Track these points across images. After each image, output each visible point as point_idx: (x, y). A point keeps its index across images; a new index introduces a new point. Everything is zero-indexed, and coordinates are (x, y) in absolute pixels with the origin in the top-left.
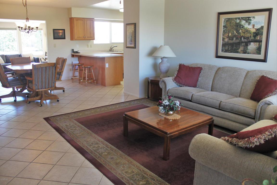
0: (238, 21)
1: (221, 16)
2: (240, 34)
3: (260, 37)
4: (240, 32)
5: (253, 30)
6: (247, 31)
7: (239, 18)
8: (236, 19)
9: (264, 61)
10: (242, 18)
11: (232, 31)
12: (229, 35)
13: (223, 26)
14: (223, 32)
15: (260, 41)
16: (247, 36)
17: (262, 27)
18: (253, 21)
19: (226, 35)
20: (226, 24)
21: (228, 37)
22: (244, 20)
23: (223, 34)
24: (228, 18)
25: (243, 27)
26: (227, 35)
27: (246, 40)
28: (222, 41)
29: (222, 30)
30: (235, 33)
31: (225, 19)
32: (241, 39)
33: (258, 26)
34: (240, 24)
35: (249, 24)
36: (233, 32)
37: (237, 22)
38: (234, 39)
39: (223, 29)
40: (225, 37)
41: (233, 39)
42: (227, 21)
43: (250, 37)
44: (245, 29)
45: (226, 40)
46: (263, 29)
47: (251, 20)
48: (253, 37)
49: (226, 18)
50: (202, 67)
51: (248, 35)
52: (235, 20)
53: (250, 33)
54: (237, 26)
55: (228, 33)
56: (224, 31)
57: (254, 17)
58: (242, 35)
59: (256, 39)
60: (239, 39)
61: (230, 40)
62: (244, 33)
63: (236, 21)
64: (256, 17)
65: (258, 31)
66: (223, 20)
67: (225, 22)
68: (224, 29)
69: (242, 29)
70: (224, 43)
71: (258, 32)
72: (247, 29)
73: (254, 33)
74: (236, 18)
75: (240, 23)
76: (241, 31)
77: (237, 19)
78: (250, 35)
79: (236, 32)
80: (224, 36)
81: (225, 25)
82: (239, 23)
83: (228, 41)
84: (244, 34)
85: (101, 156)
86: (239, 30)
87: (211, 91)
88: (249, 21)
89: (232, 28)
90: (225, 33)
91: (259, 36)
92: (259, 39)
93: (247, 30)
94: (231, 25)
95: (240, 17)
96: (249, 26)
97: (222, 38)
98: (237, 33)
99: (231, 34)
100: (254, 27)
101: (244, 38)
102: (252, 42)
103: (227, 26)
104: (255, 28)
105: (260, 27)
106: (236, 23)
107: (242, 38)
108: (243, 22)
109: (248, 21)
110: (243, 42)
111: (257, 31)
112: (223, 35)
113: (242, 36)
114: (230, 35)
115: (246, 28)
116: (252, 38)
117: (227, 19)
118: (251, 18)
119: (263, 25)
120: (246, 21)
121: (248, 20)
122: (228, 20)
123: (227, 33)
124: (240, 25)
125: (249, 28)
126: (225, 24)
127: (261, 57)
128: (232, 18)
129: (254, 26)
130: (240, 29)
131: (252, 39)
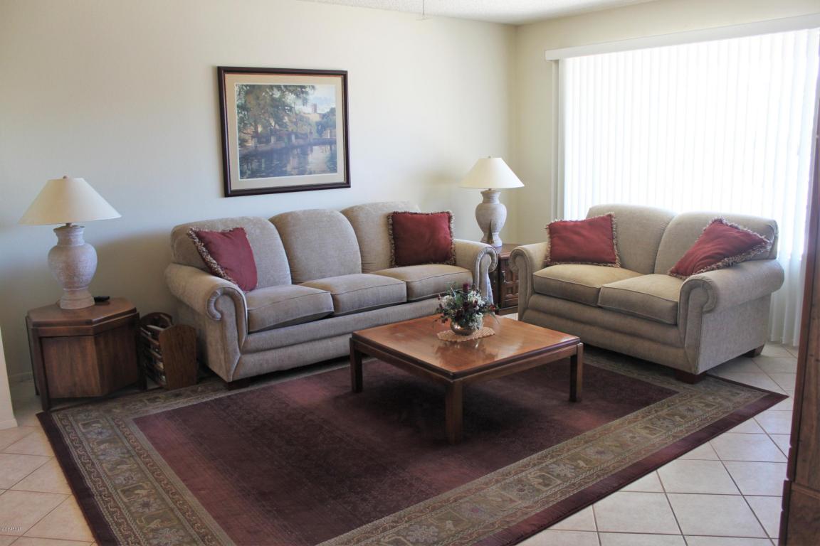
0: (277, 94)
1: (229, 78)
2: (286, 127)
3: (331, 132)
4: (284, 121)
5: (315, 118)
6: (300, 118)
7: (279, 87)
8: (273, 90)
9: (346, 184)
10: (285, 86)
11: (265, 120)
12: (256, 132)
13: (238, 106)
14: (240, 123)
15: (332, 143)
16: (303, 132)
17: (333, 111)
18: (313, 96)
19: (249, 131)
20: (245, 102)
21: (256, 135)
22: (292, 92)
23: (239, 128)
24: (250, 86)
25: (291, 109)
26: (250, 130)
27: (301, 142)
28: (238, 149)
29: (237, 117)
30: (273, 124)
31: (241, 87)
32: (290, 139)
33: (324, 109)
34: (284, 102)
35: (305, 102)
36: (268, 121)
37: (274, 96)
38: (273, 139)
39: (238, 113)
40: (247, 137)
41: (268, 141)
42: (247, 93)
43: (311, 133)
44: (296, 114)
45: (250, 145)
46: (334, 115)
47: (307, 93)
48: (316, 134)
49: (243, 85)
51: (306, 129)
52: (268, 91)
53: (310, 124)
54: (277, 107)
55: (253, 124)
56: (241, 120)
57: (313, 87)
58: (290, 129)
59: (324, 137)
60: (286, 140)
61: (260, 142)
62: (296, 124)
63: (271, 94)
64: (317, 86)
65: (325, 120)
66: (236, 89)
67: (242, 95)
68: (241, 115)
69: (288, 115)
70: (245, 152)
71: (325, 123)
72: (302, 114)
73: (318, 124)
74: (271, 87)
75: (283, 99)
76: (286, 119)
77: (275, 90)
78: (311, 130)
79: (275, 124)
80: (243, 134)
81: (243, 102)
82: (280, 98)
83: (256, 147)
84: (295, 127)
86: (283, 117)
88: (304, 95)
89: (265, 112)
90: (245, 124)
91: (329, 131)
92: (329, 137)
93: (303, 117)
94: (259, 104)
95: (282, 84)
96: (305, 107)
97: (239, 139)
98: (279, 125)
99: (264, 127)
100: (315, 110)
101: (297, 137)
102: (315, 145)
103: (249, 106)
104: (318, 112)
105: (328, 110)
106: (273, 100)
107: (293, 137)
108: (290, 98)
109: (301, 95)
110: (294, 147)
111: (323, 118)
112: (240, 130)
113: (292, 131)
114: (260, 129)
115: (297, 112)
116: (315, 135)
117: (246, 86)
118: (307, 89)
119: (334, 106)
120: (297, 96)
121: (300, 91)
122: (251, 90)
123: (251, 125)
124: (284, 105)
125: (304, 113)
126: (243, 99)
127: (339, 177)
128: (259, 87)
129: (315, 107)
130: (284, 113)
131: (314, 139)
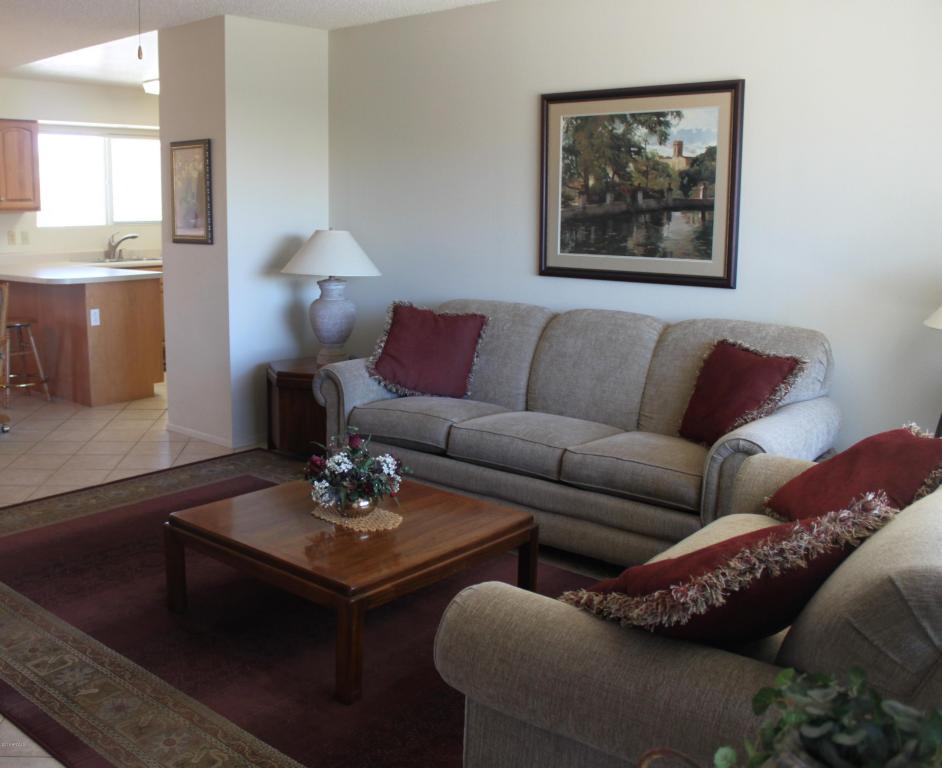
0: (620, 129)
1: (554, 108)
2: (629, 180)
3: (705, 189)
4: (628, 170)
5: (679, 165)
6: (657, 167)
7: (623, 118)
8: (614, 122)
9: (726, 282)
10: (633, 115)
11: (600, 167)
12: (586, 184)
13: (564, 149)
14: (565, 172)
15: (707, 207)
16: (656, 188)
17: (711, 153)
18: (675, 130)
19: (576, 184)
20: (574, 142)
21: (585, 191)
22: (643, 124)
23: (563, 179)
24: (581, 118)
25: (640, 151)
26: (578, 183)
27: (653, 203)
28: (560, 210)
29: (561, 164)
30: (611, 175)
31: (569, 122)
32: (634, 198)
33: (696, 149)
34: (629, 140)
35: (663, 139)
36: (604, 170)
37: (615, 131)
38: (609, 198)
39: (564, 158)
40: (573, 193)
41: (602, 200)
42: (577, 129)
43: (670, 189)
44: (647, 158)
45: (577, 204)
46: (714, 159)
47: (667, 124)
48: (679, 192)
49: (572, 118)
50: (484, 314)
51: (661, 183)
52: (606, 123)
53: (669, 176)
54: (618, 148)
55: (582, 174)
56: (567, 169)
57: (679, 114)
58: (636, 183)
59: (692, 197)
60: (629, 200)
61: (590, 201)
62: (645, 174)
63: (610, 128)
64: (685, 112)
65: (696, 168)
66: (563, 124)
67: (570, 133)
68: (567, 161)
69: (635, 161)
70: (570, 214)
71: (699, 171)
72: (657, 159)
73: (682, 174)
74: (612, 118)
75: (629, 136)
76: (631, 167)
77: (617, 122)
78: (670, 184)
79: (615, 173)
80: (568, 189)
81: (571, 142)
82: (624, 134)
83: (584, 208)
84: (644, 179)
85: (73, 702)
86: (627, 163)
87: (527, 409)
88: (663, 128)
89: (600, 157)
90: (572, 175)
91: (702, 187)
92: (701, 197)
93: (657, 163)
94: (593, 145)
95: (627, 113)
96: (663, 146)
97: (563, 196)
98: (619, 176)
99: (597, 179)
100: (679, 152)
101: (646, 195)
102: (676, 209)
103: (578, 147)
104: (685, 153)
105: (703, 151)
106: (614, 137)
107: (640, 196)
108: (640, 133)
109: (658, 128)
110: (641, 212)
111: (692, 165)
112: (564, 184)
113: (639, 188)
114: (591, 182)
115: (650, 156)
116: (677, 194)
117: (576, 119)
118: (669, 118)
119: (713, 144)
120: (652, 130)
121: (657, 124)
122: (582, 125)
123: (579, 174)
124: (630, 144)
125: (661, 157)
126: (572, 139)
127: (714, 267)
128: (595, 119)
129: (679, 146)
130: (628, 157)
131: (675, 200)
